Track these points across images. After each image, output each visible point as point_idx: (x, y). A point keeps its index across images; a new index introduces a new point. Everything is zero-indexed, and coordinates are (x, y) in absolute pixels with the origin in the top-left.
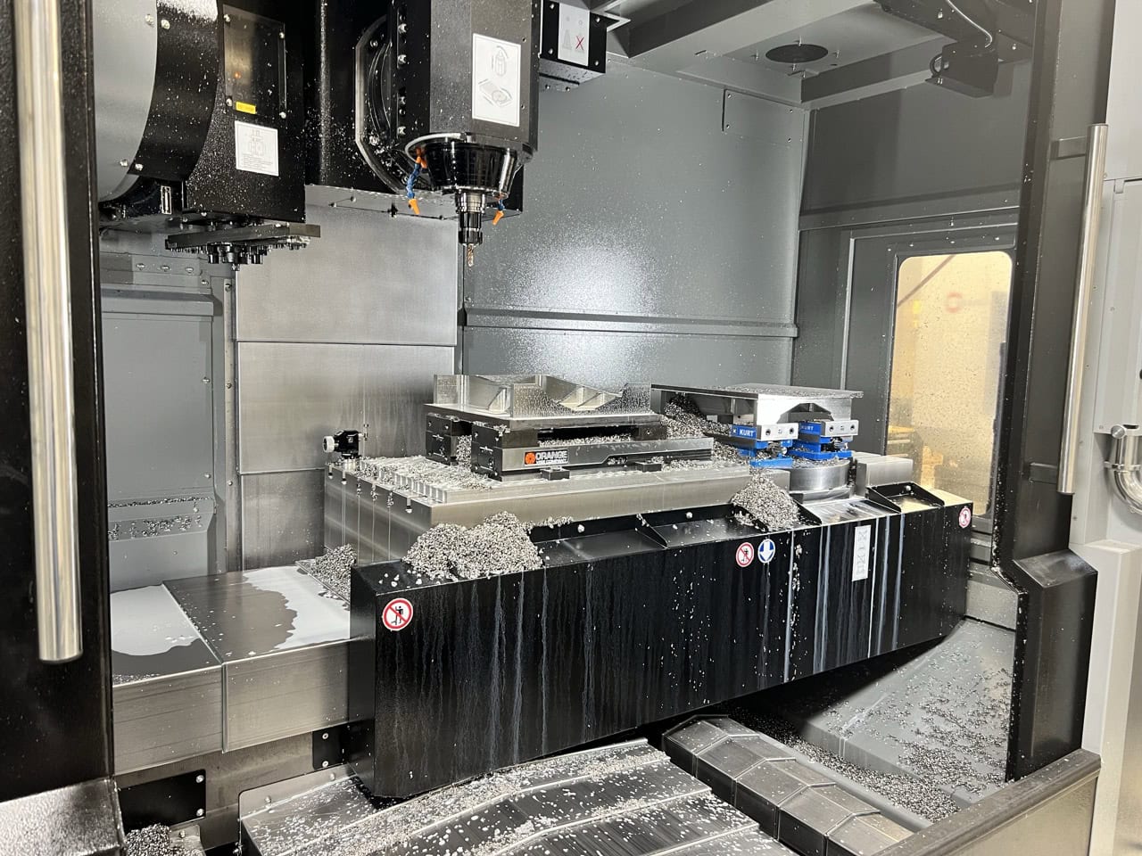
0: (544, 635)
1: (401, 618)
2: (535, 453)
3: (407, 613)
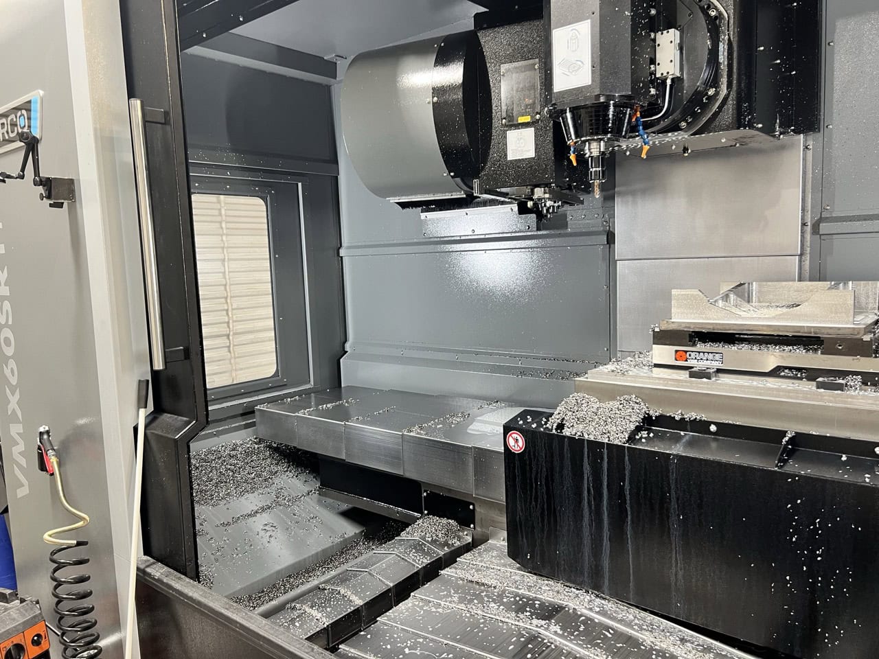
0: (628, 502)
1: (518, 446)
2: (686, 352)
3: (521, 443)
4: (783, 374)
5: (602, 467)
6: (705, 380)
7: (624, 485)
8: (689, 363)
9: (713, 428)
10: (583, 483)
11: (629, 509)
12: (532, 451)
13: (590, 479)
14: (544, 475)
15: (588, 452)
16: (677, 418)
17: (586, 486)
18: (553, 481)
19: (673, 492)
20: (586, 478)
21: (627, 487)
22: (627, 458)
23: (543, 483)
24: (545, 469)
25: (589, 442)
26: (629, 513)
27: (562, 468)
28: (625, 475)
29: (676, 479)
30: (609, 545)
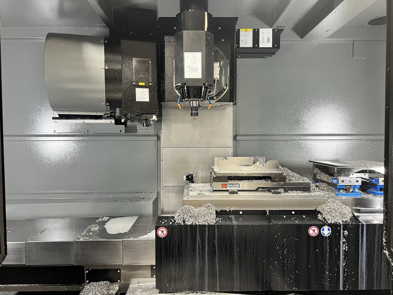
0: (217, 248)
1: (163, 234)
2: (226, 184)
3: (165, 232)
4: (259, 190)
5: (205, 236)
6: (235, 194)
7: (215, 241)
8: (228, 188)
9: (241, 213)
10: (196, 245)
11: (217, 251)
12: (171, 235)
13: (200, 242)
14: (177, 245)
15: (199, 231)
16: (228, 211)
17: (198, 245)
18: (181, 247)
19: (235, 240)
20: (198, 242)
21: (216, 242)
22: (216, 229)
23: (177, 249)
24: (177, 242)
25: (200, 225)
26: (217, 253)
27: (186, 240)
28: (215, 237)
29: (236, 234)
30: (208, 269)
